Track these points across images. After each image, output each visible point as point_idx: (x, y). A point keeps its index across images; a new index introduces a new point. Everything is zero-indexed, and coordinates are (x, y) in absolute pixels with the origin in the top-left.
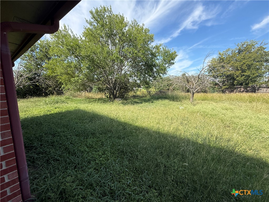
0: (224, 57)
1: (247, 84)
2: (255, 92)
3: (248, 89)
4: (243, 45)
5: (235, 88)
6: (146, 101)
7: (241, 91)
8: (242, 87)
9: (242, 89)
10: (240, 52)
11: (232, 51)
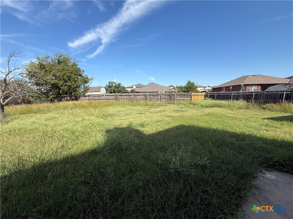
0: (44, 63)
1: (71, 93)
2: (77, 100)
3: (73, 97)
4: (60, 57)
5: (63, 97)
7: (68, 99)
8: (68, 96)
9: (69, 98)
10: (59, 62)
11: (52, 59)
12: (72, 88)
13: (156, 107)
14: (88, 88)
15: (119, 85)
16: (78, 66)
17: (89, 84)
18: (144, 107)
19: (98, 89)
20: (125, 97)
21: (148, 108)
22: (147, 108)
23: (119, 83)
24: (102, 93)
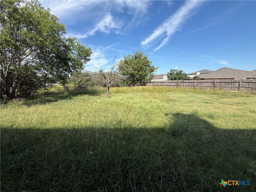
0: (128, 60)
1: (141, 80)
2: (145, 85)
3: (142, 83)
4: (137, 53)
5: (136, 83)
6: (63, 98)
8: (139, 82)
9: (139, 84)
10: (136, 58)
11: (132, 57)
12: (142, 76)
13: (230, 98)
14: (153, 76)
15: (181, 72)
16: (148, 59)
17: (154, 72)
18: (211, 96)
19: (161, 76)
20: (187, 84)
21: (217, 98)
22: (215, 97)
23: (181, 70)
24: (164, 80)
